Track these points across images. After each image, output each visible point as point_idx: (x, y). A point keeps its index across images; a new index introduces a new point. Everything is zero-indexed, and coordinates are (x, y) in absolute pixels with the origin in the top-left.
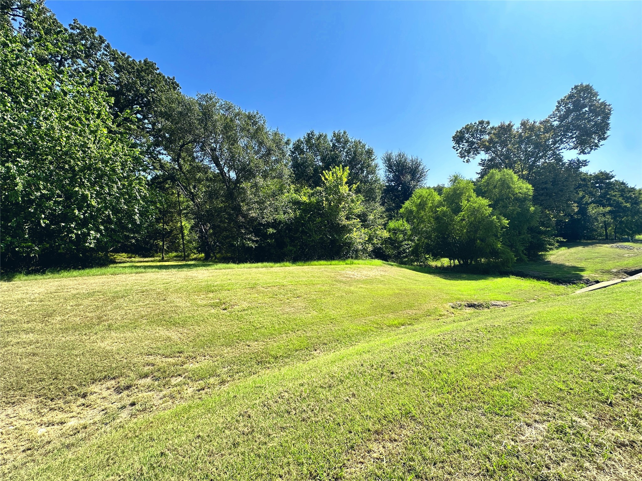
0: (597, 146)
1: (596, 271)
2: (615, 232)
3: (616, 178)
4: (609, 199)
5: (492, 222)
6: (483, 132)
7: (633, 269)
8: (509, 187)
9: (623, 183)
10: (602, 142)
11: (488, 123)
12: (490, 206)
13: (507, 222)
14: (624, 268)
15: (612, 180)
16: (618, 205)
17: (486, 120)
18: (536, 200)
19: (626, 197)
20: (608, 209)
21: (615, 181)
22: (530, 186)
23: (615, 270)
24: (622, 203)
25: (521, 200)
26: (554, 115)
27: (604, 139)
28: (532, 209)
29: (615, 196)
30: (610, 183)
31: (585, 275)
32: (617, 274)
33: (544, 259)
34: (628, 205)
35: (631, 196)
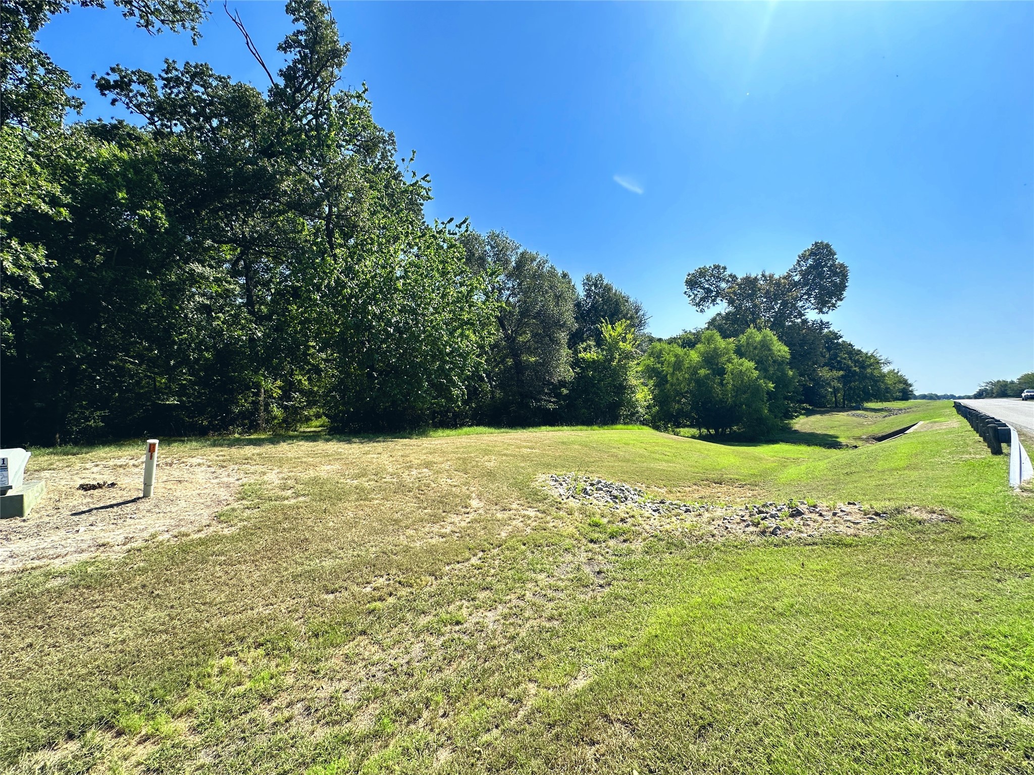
0: (834, 305)
1: (849, 438)
2: (843, 399)
3: (843, 339)
4: (839, 362)
5: (760, 385)
6: (720, 279)
7: (880, 435)
8: (770, 350)
9: (850, 345)
10: (839, 303)
11: (725, 268)
12: (756, 369)
13: (773, 385)
14: (871, 434)
15: (840, 341)
16: (848, 369)
17: (722, 265)
18: (792, 363)
19: (854, 360)
20: (841, 373)
21: (843, 341)
22: (787, 349)
23: (864, 437)
24: (852, 367)
25: (779, 363)
26: (795, 270)
27: (841, 300)
28: (791, 373)
29: (845, 359)
30: (838, 344)
31: (842, 440)
32: (867, 440)
33: (790, 428)
34: (857, 369)
35: (858, 359)
